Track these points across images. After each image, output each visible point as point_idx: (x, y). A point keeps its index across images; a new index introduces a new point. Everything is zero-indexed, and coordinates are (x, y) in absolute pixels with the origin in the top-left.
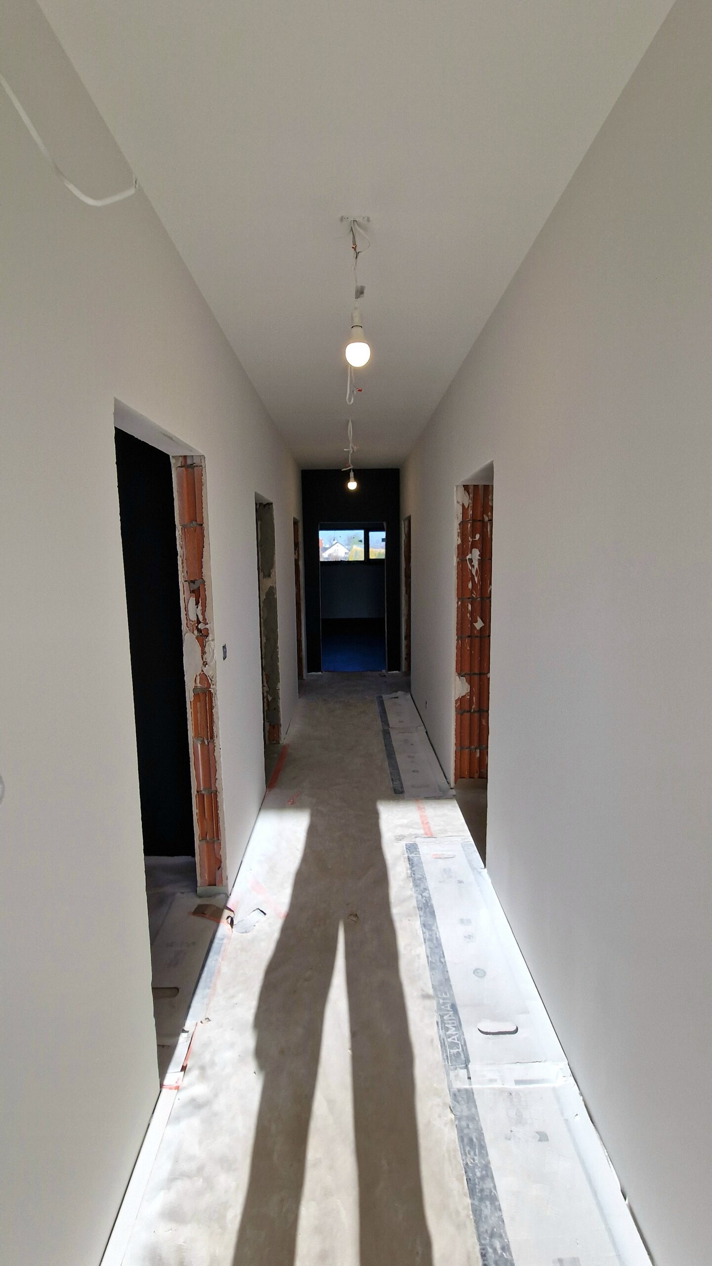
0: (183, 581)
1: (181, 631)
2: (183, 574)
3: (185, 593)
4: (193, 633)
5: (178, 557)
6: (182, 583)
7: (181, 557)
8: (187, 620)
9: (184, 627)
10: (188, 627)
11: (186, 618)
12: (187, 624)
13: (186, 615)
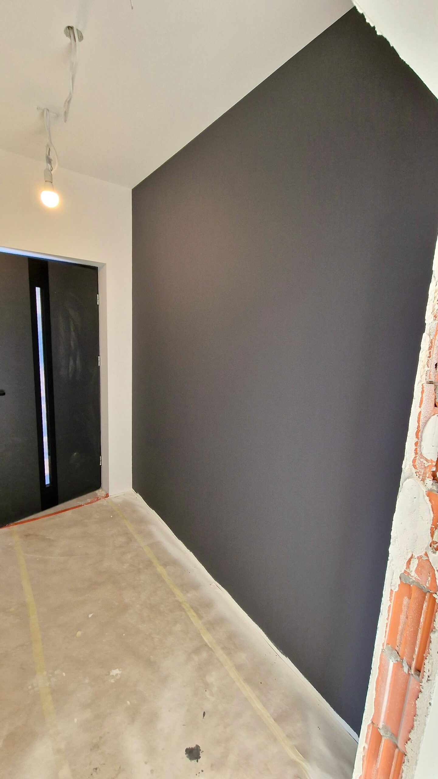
0: (424, 382)
1: (400, 470)
2: (426, 369)
3: (422, 406)
4: (423, 480)
5: (425, 335)
6: (420, 384)
7: (430, 335)
8: (416, 453)
9: (407, 465)
10: (415, 466)
11: (416, 450)
12: (414, 461)
13: (416, 444)
